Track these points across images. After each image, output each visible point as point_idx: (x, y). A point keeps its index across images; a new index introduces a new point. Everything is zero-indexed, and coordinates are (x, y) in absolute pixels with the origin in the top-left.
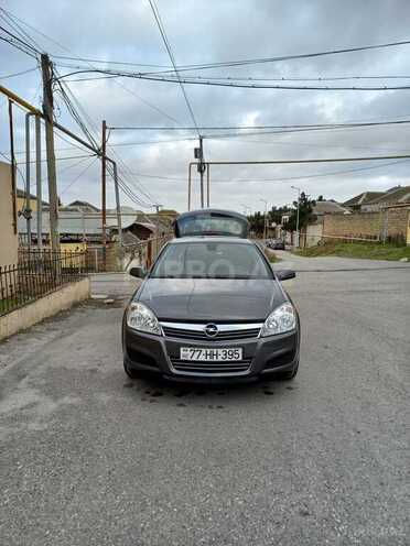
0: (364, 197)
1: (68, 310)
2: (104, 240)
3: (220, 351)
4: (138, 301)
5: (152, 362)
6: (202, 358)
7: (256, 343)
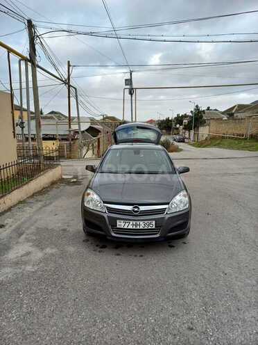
0: (236, 108)
1: (49, 187)
2: (70, 138)
3: (141, 223)
4: (91, 189)
5: (99, 228)
6: (130, 227)
7: (164, 218)
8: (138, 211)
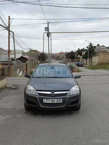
2: (9, 64)
3: (55, 100)
5: (34, 103)
6: (50, 102)
7: (66, 97)
8: (53, 94)
